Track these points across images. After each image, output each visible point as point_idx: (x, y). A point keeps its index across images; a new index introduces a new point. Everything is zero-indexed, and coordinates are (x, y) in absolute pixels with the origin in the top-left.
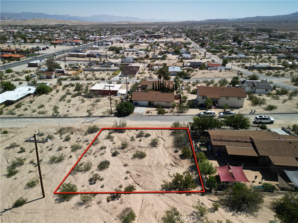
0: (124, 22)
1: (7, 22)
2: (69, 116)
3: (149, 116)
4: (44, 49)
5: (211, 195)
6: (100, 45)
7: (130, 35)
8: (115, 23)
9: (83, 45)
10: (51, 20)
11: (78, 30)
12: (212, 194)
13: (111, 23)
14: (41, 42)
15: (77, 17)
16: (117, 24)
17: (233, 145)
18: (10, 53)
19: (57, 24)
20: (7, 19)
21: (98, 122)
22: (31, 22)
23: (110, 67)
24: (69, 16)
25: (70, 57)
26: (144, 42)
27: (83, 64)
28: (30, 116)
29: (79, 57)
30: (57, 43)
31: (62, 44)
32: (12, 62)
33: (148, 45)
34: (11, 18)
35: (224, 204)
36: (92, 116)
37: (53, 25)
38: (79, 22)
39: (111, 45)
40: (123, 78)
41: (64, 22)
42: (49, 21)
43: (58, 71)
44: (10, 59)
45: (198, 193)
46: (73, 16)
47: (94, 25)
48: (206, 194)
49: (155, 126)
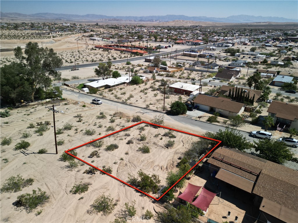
0: (263, 23)
1: (153, 23)
2: (132, 105)
3: (196, 120)
4: (166, 48)
5: (161, 205)
6: (220, 46)
7: (260, 37)
8: (252, 24)
9: (203, 45)
10: (188, 21)
11: (207, 30)
12: (163, 205)
13: (248, 23)
14: (168, 42)
15: (214, 18)
16: (254, 25)
17: (230, 171)
18: (139, 50)
19: (192, 25)
20: (154, 21)
21: (148, 115)
22: (171, 23)
23: (213, 69)
24: (206, 17)
25: (183, 56)
26: (273, 46)
27: (189, 63)
28: (109, 99)
29: (191, 57)
30: (180, 43)
31: (184, 44)
32: (136, 57)
33: (276, 48)
34: (157, 20)
35: (160, 218)
36: (148, 108)
37: (188, 26)
38: (213, 23)
39: (231, 47)
40: (214, 81)
41: (199, 23)
42: (186, 22)
43: (162, 67)
44: (136, 54)
45: (152, 198)
46: (210, 17)
47: (228, 26)
48: (157, 203)
49: (192, 131)
